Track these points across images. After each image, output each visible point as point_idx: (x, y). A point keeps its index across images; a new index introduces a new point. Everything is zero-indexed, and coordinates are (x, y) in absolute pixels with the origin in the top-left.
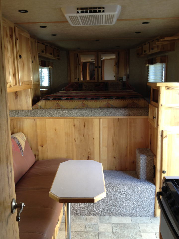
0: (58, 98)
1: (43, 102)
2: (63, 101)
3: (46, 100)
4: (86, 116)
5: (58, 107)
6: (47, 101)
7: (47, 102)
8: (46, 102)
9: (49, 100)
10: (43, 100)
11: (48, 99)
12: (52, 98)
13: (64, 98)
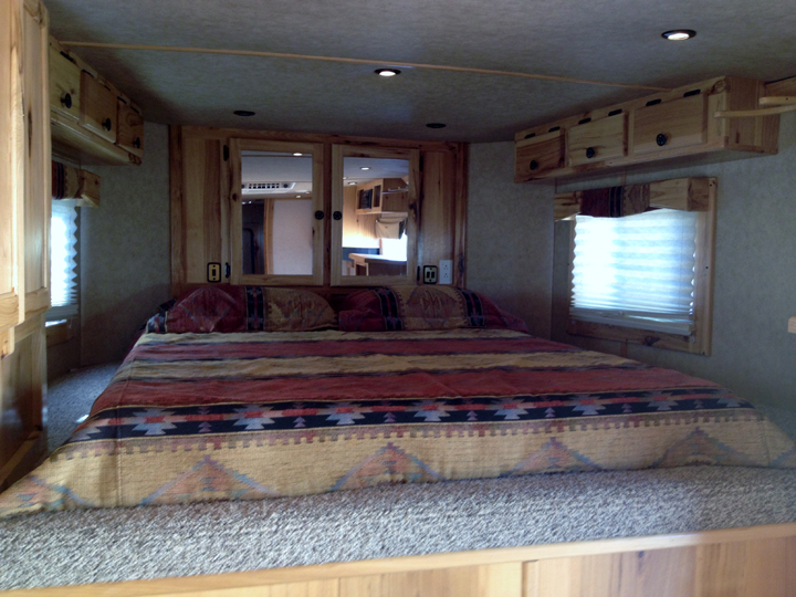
0: (216, 417)
1: (91, 452)
2: (253, 443)
3: (114, 436)
4: (434, 550)
5: (211, 489)
6: (121, 444)
7: (122, 457)
8: (114, 454)
9: (142, 433)
10: (94, 437)
11: (131, 432)
12: (169, 421)
13: (259, 415)
